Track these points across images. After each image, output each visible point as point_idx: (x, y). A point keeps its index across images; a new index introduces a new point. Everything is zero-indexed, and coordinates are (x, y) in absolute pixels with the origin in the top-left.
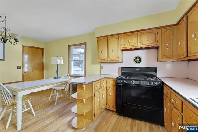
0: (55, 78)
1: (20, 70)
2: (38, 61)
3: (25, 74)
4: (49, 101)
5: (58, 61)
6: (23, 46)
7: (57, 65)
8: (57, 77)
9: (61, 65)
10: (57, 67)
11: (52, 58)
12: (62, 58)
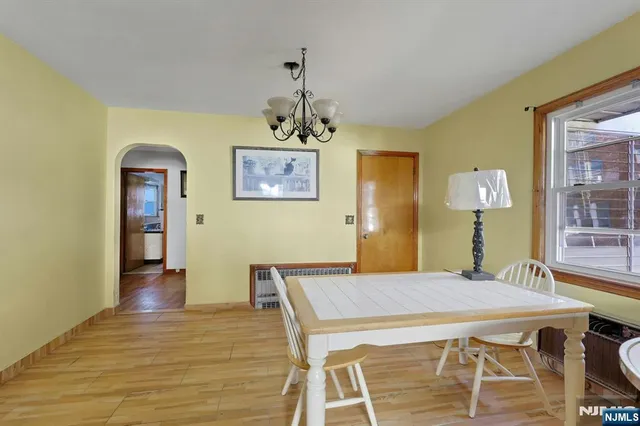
0: (467, 275)
1: (353, 228)
2: (401, 201)
3: (363, 239)
4: (438, 373)
5: (483, 192)
6: (360, 154)
7: (478, 213)
8: (476, 269)
9: (497, 211)
10: (478, 224)
11: (450, 179)
12: (501, 175)
